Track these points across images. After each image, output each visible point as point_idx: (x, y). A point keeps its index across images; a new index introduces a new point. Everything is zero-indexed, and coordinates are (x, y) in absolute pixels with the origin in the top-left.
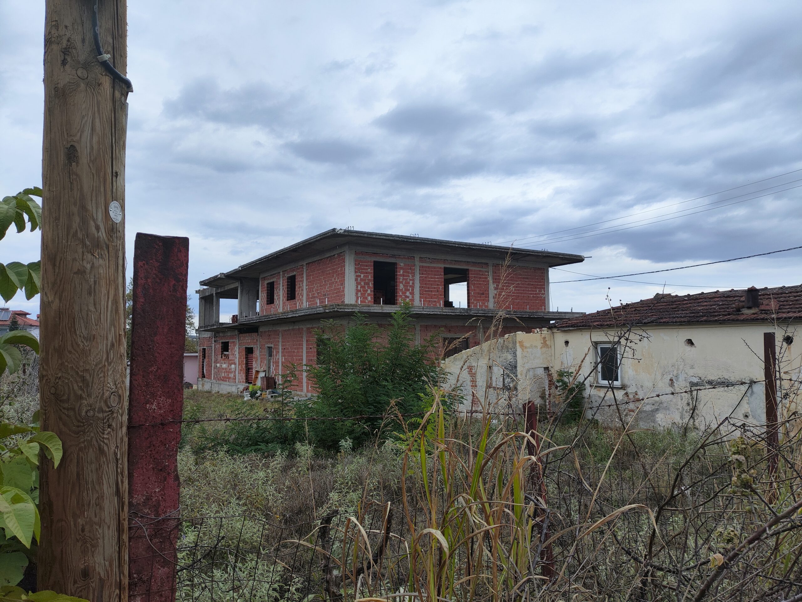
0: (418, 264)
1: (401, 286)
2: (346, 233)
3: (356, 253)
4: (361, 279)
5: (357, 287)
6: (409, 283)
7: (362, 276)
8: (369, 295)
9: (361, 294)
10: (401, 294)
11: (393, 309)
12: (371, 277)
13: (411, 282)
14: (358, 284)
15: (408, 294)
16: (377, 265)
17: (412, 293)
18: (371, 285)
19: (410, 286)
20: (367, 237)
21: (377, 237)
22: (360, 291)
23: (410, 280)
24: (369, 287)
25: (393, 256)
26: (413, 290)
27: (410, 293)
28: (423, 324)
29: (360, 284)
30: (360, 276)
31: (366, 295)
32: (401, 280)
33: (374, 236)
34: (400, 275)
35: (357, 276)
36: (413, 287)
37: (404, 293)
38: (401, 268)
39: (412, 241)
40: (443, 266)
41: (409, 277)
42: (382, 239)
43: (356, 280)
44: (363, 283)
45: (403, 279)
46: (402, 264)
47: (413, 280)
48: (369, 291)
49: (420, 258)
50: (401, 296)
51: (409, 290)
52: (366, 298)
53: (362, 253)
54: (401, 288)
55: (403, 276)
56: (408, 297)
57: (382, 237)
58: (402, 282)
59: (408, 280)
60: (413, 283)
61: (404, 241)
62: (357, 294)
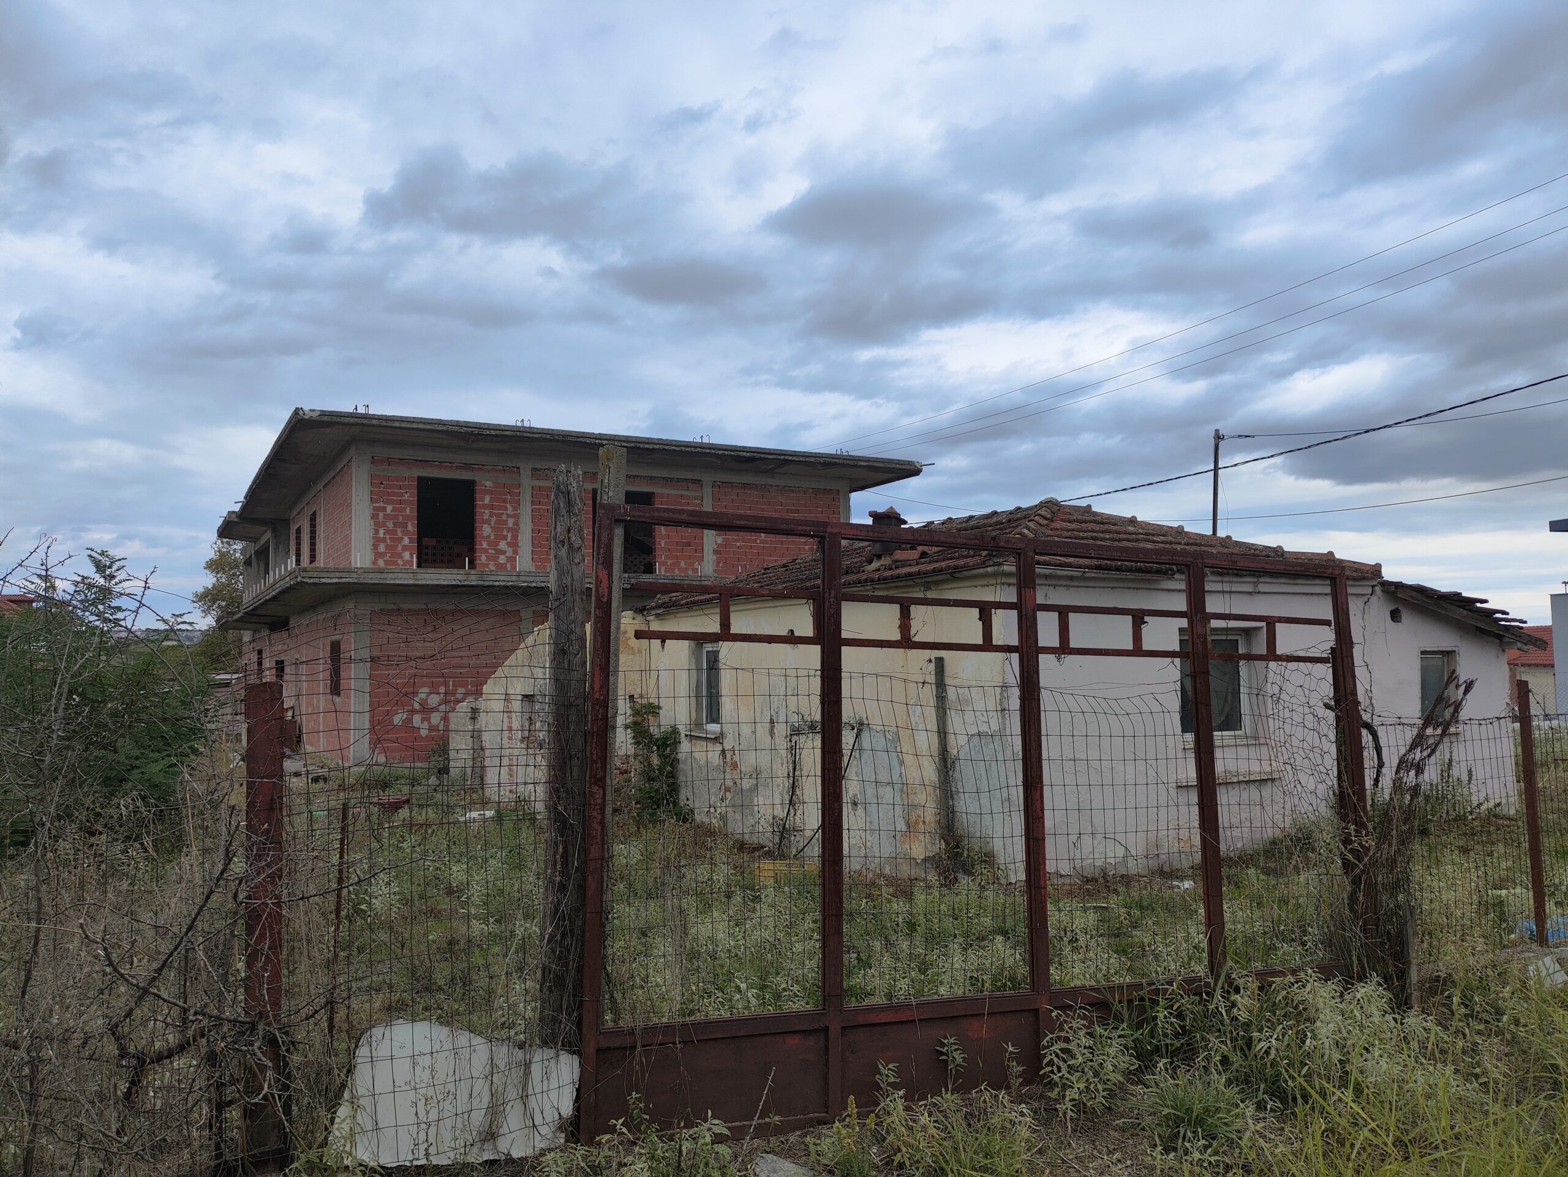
0: (527, 481)
1: (486, 530)
2: (326, 418)
3: (374, 461)
4: (386, 516)
5: (377, 532)
6: (506, 523)
7: (389, 508)
8: (405, 548)
9: (387, 547)
10: (485, 545)
11: (443, 576)
12: (410, 511)
13: (511, 522)
14: (378, 525)
15: (503, 545)
16: (425, 486)
17: (514, 545)
18: (411, 527)
19: (509, 530)
20: (380, 426)
21: (404, 425)
22: (384, 540)
23: (509, 516)
24: (406, 532)
25: (467, 466)
26: (515, 537)
27: (509, 544)
29: (383, 525)
30: (384, 509)
31: (400, 548)
32: (486, 517)
33: (397, 424)
34: (485, 507)
35: (375, 509)
36: (515, 532)
37: (493, 544)
38: (486, 492)
39: (493, 432)
40: (590, 486)
41: (506, 509)
42: (417, 429)
43: (374, 517)
44: (390, 525)
45: (491, 515)
46: (488, 484)
47: (516, 516)
48: (406, 541)
49: (534, 469)
50: (485, 551)
51: (505, 538)
52: (400, 556)
53: (389, 461)
54: (485, 534)
55: (491, 507)
56: (504, 552)
57: (415, 426)
58: (488, 522)
59: (504, 517)
60: (516, 524)
61: (472, 433)
62: (375, 546)
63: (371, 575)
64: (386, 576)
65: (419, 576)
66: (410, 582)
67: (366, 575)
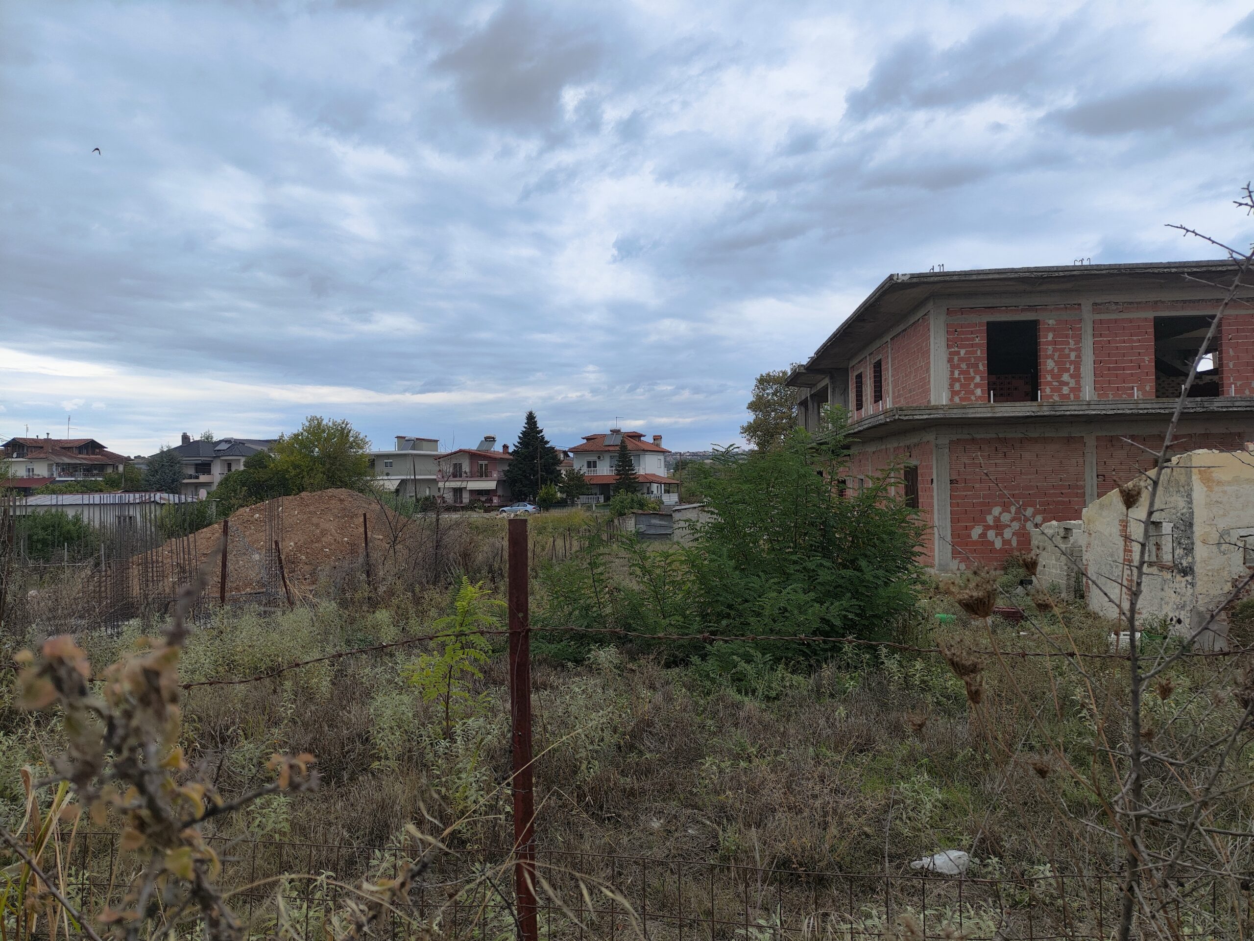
0: (1088, 316)
1: (1050, 364)
2: (915, 280)
3: (949, 312)
4: (961, 360)
5: (952, 373)
6: (1068, 356)
7: (963, 352)
8: (977, 386)
9: (961, 385)
10: (1049, 378)
11: (1018, 409)
12: (981, 353)
13: (1073, 355)
14: (953, 367)
15: (1066, 377)
16: (993, 329)
17: (1077, 376)
18: (983, 367)
19: (1071, 363)
20: (959, 281)
21: (981, 277)
22: (958, 380)
23: (1071, 350)
24: (977, 372)
25: (1031, 308)
26: (1077, 369)
27: (1072, 376)
28: (1104, 434)
29: (958, 367)
30: (958, 353)
31: (972, 386)
32: (1050, 352)
33: (974, 277)
34: (1048, 343)
35: (950, 353)
36: (1077, 364)
37: (1057, 377)
38: (1050, 329)
39: (1061, 274)
40: (1151, 315)
41: (1069, 343)
42: (993, 279)
43: (950, 360)
44: (964, 366)
45: (1055, 350)
46: (1051, 322)
47: (1078, 350)
48: (978, 379)
49: (1095, 304)
50: (1049, 383)
51: (1068, 370)
52: (972, 393)
53: (962, 311)
54: (1049, 368)
55: (1055, 343)
56: (1067, 384)
57: (990, 277)
58: (1051, 357)
59: (1067, 351)
60: (1078, 356)
61: (1042, 278)
62: (952, 386)
63: (955, 411)
64: (967, 411)
65: (997, 410)
66: (989, 415)
67: (951, 411)
